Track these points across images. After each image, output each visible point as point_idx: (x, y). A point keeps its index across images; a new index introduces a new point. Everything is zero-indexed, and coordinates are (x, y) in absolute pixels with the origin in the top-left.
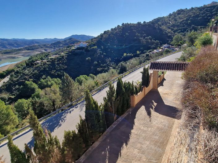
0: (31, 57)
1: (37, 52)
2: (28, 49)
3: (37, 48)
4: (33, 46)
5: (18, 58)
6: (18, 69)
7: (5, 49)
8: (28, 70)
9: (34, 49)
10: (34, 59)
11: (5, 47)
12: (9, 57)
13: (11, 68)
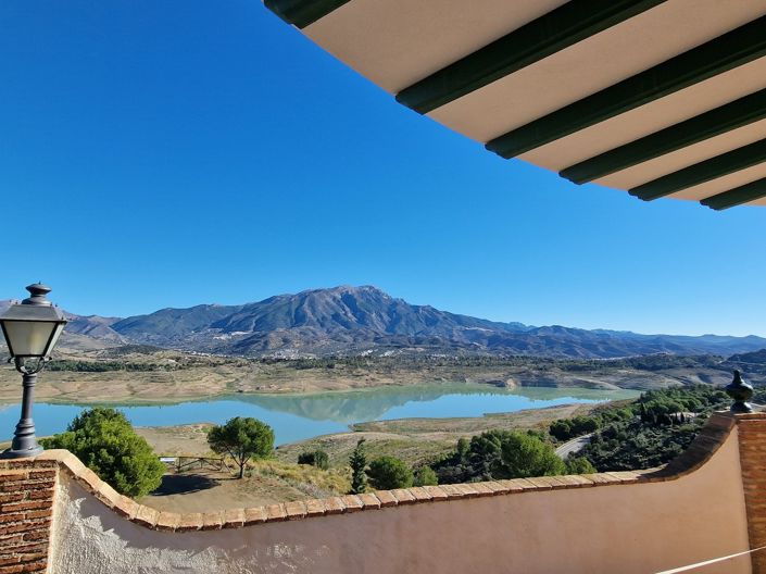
0: (649, 393)
1: (667, 380)
2: (640, 367)
3: (670, 367)
4: (658, 357)
5: (602, 388)
6: (614, 425)
7: (571, 357)
8: (647, 436)
9: (660, 368)
10: (662, 401)
11: (571, 351)
12: (578, 383)
13: (585, 416)
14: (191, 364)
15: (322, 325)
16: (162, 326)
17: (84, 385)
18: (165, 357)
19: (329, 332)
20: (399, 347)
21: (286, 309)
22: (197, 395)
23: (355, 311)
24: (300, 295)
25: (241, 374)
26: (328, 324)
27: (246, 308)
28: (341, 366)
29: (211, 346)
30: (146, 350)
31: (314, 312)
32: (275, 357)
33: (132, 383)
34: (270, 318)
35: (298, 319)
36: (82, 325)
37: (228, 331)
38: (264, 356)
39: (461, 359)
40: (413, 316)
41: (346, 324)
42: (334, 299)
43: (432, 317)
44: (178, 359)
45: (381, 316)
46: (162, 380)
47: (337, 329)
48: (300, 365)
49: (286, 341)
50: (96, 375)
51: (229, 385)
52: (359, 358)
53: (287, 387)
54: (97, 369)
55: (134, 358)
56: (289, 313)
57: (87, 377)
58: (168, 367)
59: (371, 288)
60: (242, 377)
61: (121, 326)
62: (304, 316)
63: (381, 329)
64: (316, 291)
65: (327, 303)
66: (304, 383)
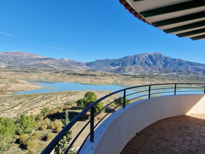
14: (105, 75)
15: (141, 65)
16: (97, 65)
17: (81, 79)
18: (98, 73)
19: (143, 67)
20: (167, 72)
21: (130, 60)
22: (107, 83)
23: (152, 60)
24: (135, 56)
25: (117, 79)
26: (143, 65)
27: (119, 60)
28: (147, 78)
29: (110, 70)
30: (94, 71)
31: (139, 60)
32: (127, 74)
33: (91, 79)
34: (125, 63)
35: (134, 63)
36: (79, 64)
37: (114, 66)
38: (124, 74)
39: (191, 77)
40: (173, 62)
41: (149, 65)
42: (146, 57)
43: (180, 63)
44: (101, 74)
45: (161, 62)
46: (98, 79)
47: (146, 66)
48: (135, 77)
49: (130, 69)
50: (83, 77)
51: (115, 81)
52: (153, 75)
53: (130, 83)
54: (83, 75)
55: (91, 73)
56: (131, 61)
57: (81, 77)
58: (99, 76)
59: (158, 53)
60: (118, 79)
61: (88, 64)
62: (136, 62)
63: (161, 66)
64: (139, 54)
65: (143, 58)
66: (135, 82)
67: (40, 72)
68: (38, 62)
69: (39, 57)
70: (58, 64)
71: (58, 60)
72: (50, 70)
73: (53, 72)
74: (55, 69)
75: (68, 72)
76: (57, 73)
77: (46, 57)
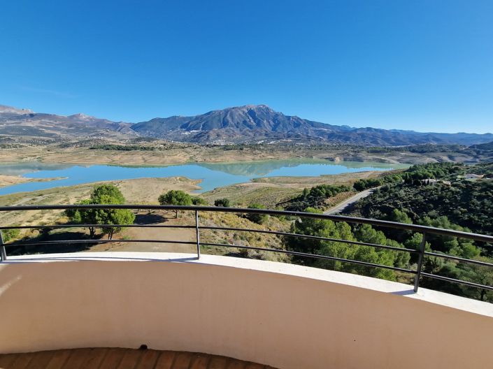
0: (415, 166)
1: (428, 159)
2: (414, 151)
3: (431, 152)
4: (425, 146)
5: (389, 163)
6: (388, 185)
7: (374, 145)
8: (405, 191)
9: (425, 152)
10: (420, 172)
11: (375, 142)
12: (376, 159)
13: (375, 178)
14: (171, 147)
15: (237, 127)
16: (155, 128)
17: (122, 157)
18: (158, 143)
19: (241, 131)
20: (278, 139)
21: (217, 118)
22: (175, 162)
23: (255, 119)
24: (225, 110)
25: (195, 153)
26: (240, 126)
27: (197, 118)
28: (247, 149)
29: (181, 138)
30: (149, 140)
31: (233, 119)
32: (213, 143)
33: (144, 156)
34: (209, 123)
35: (225, 124)
36: (116, 126)
37: (188, 130)
38: (207, 143)
39: (312, 146)
40: (287, 122)
41: (250, 127)
42: (244, 112)
43: (297, 123)
44: (164, 145)
45: (269, 122)
46: (158, 155)
47: (245, 129)
48: (226, 148)
49: (218, 135)
50: (126, 152)
51: (191, 158)
52: (257, 145)
53: (219, 159)
54: (127, 149)
55: (143, 144)
56: (219, 120)
57: (123, 153)
58: (160, 149)
59: (264, 106)
60: (197, 154)
61: (135, 127)
62: (228, 122)
63: (269, 129)
64: (233, 108)
65: (240, 115)
66: (228, 158)
67: (21, 146)
68: (11, 123)
69: (13, 111)
70: (67, 128)
71: (64, 118)
72: (48, 141)
73: (55, 144)
74: (58, 139)
75: (93, 144)
76: (67, 146)
77: (30, 111)
